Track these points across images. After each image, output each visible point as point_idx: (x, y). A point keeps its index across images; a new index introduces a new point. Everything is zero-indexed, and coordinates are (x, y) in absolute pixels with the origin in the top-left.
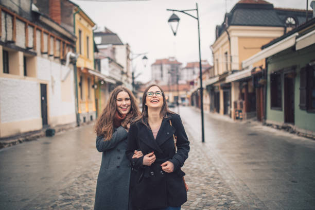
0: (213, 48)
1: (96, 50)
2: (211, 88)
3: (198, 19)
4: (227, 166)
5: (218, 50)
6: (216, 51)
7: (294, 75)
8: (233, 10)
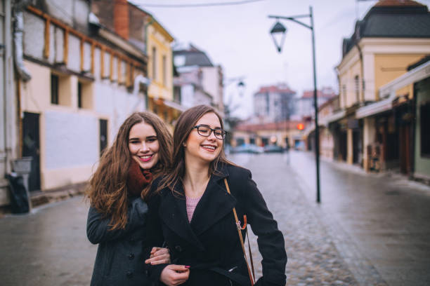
0: (339, 70)
1: (176, 73)
2: (335, 127)
3: (312, 28)
4: (349, 238)
5: (346, 72)
6: (343, 74)
8: (367, 17)
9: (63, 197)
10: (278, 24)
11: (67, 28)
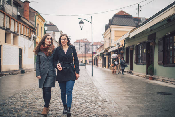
0: (104, 35)
1: (45, 33)
2: (102, 55)
3: (91, 23)
5: (106, 36)
6: (105, 37)
7: (133, 49)
8: (113, 18)
10: (81, 21)
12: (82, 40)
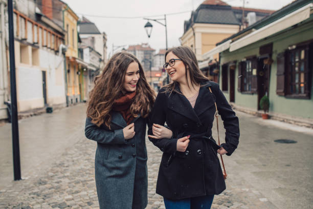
0: (182, 40)
1: (80, 41)
3: (165, 26)
5: (186, 41)
6: (184, 43)
7: (235, 67)
8: (198, 10)
9: (28, 116)
10: (148, 23)
11: (27, 18)
12: (138, 46)
